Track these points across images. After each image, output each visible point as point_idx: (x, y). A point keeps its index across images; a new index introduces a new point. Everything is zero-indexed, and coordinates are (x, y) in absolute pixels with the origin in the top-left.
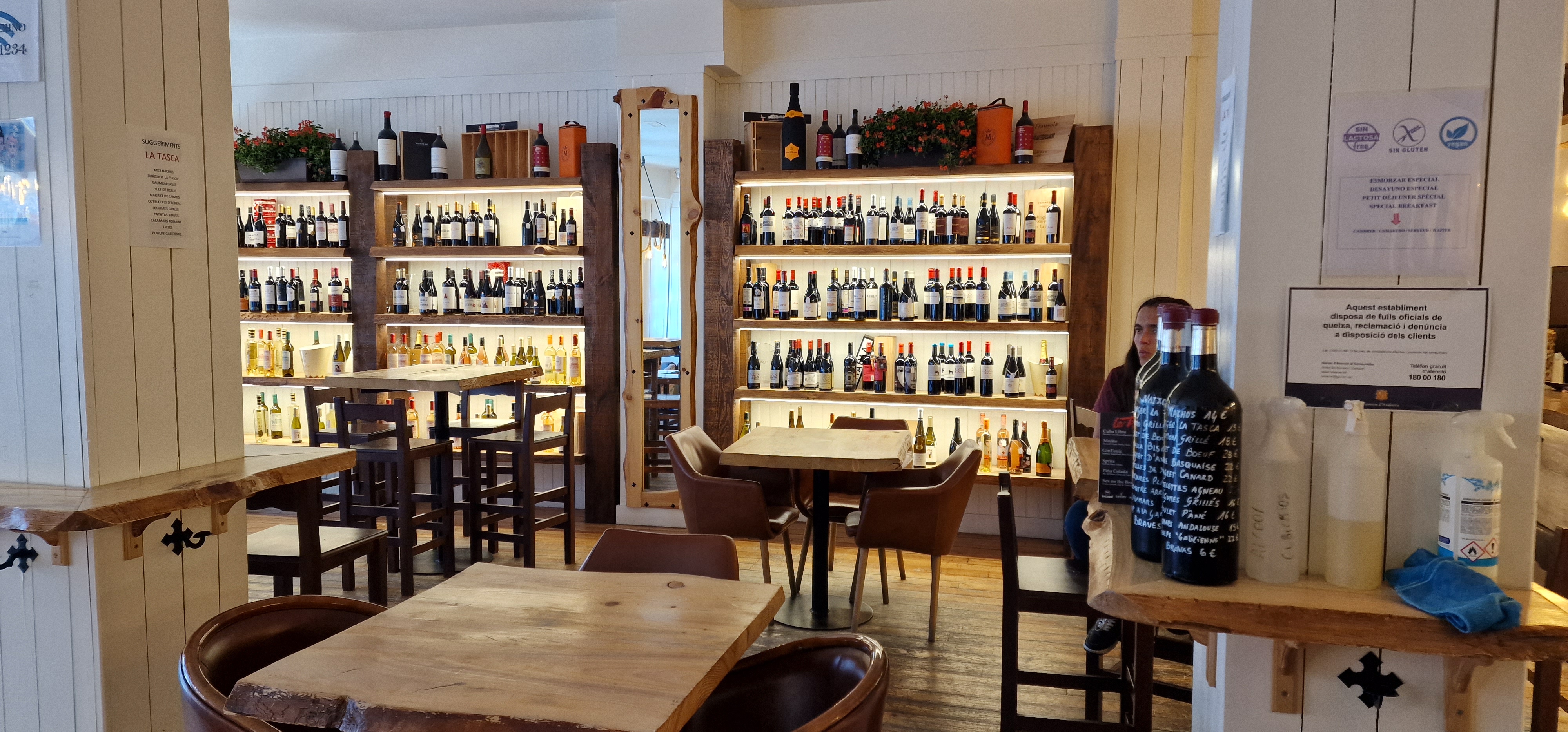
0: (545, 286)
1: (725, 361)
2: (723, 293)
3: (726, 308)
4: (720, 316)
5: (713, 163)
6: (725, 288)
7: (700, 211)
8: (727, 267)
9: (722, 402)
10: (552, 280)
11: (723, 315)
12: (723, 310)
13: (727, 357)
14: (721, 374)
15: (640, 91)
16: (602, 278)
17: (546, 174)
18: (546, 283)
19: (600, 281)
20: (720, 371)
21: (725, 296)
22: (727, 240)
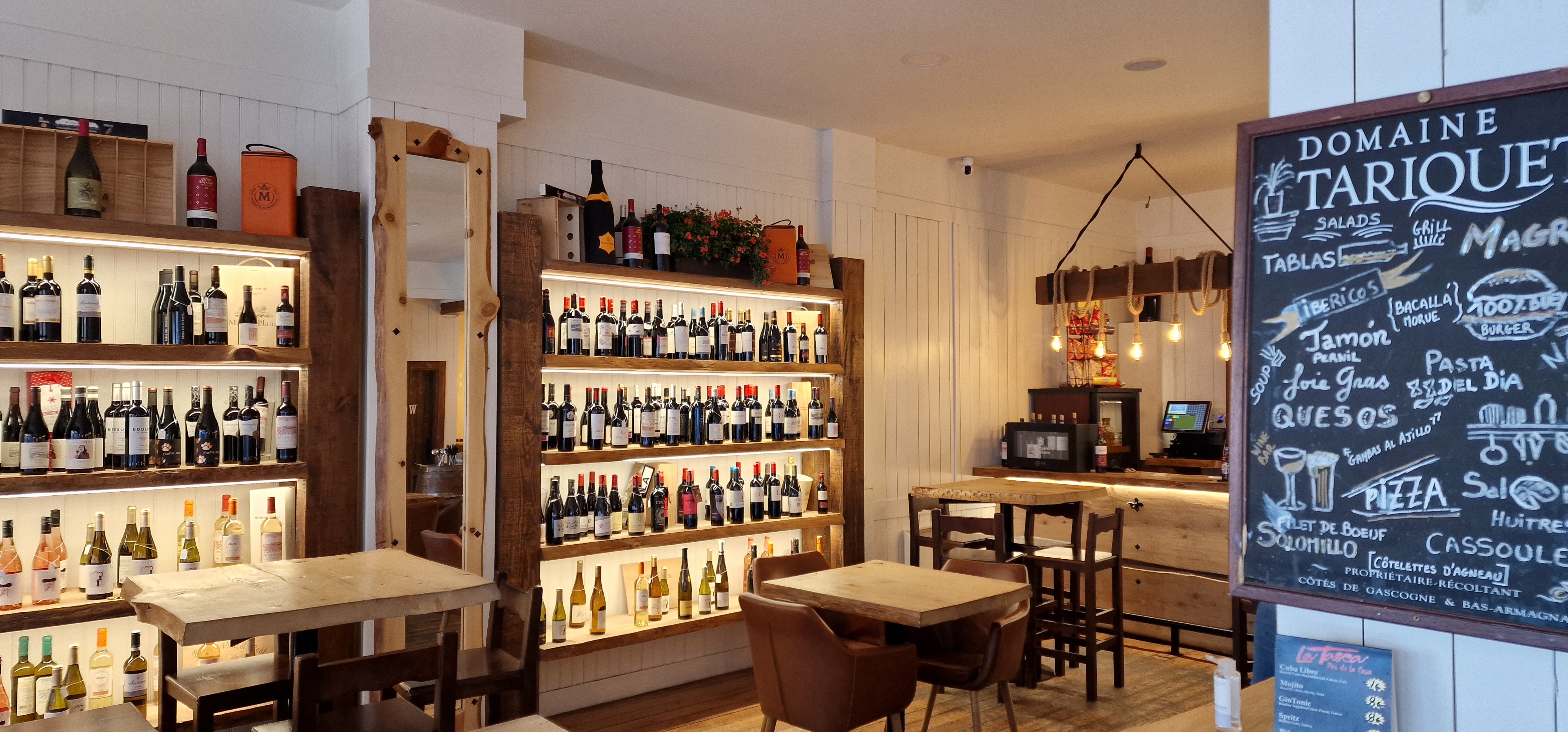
0: (219, 414)
1: (530, 511)
2: (527, 418)
3: (532, 439)
4: (524, 449)
5: (514, 244)
6: (530, 411)
7: (498, 306)
8: (534, 382)
9: (525, 568)
10: (234, 404)
11: (527, 448)
12: (527, 440)
13: (533, 505)
14: (525, 528)
15: (411, 126)
16: (341, 399)
17: (211, 223)
18: (220, 407)
19: (337, 404)
20: (523, 525)
21: (530, 422)
22: (535, 347)
